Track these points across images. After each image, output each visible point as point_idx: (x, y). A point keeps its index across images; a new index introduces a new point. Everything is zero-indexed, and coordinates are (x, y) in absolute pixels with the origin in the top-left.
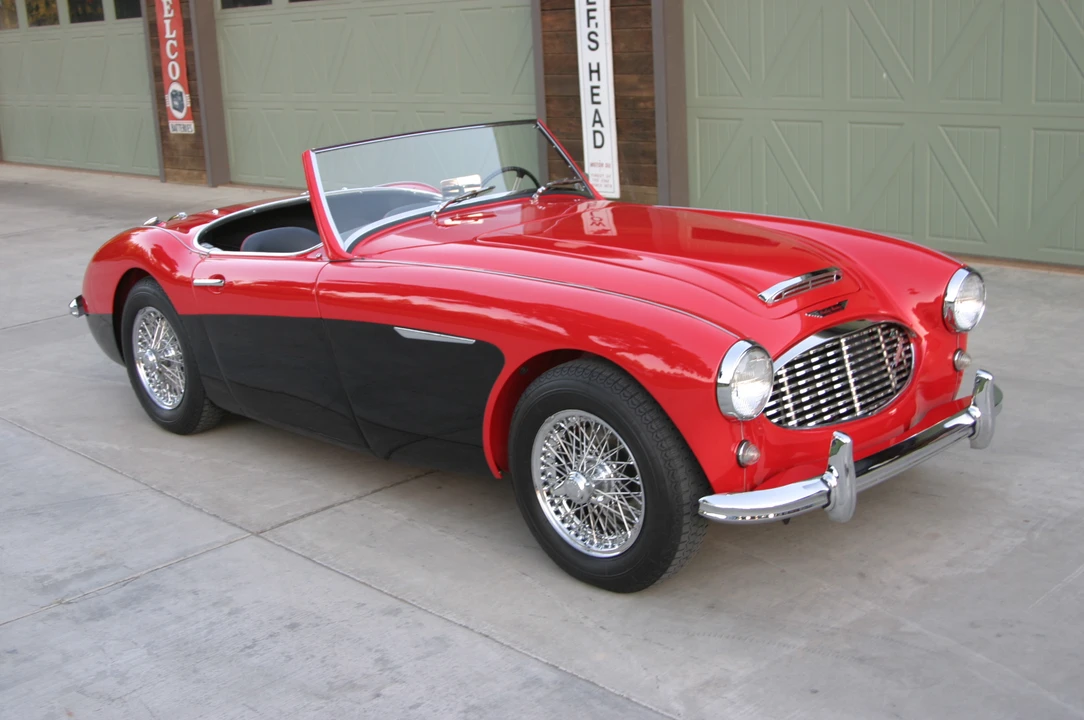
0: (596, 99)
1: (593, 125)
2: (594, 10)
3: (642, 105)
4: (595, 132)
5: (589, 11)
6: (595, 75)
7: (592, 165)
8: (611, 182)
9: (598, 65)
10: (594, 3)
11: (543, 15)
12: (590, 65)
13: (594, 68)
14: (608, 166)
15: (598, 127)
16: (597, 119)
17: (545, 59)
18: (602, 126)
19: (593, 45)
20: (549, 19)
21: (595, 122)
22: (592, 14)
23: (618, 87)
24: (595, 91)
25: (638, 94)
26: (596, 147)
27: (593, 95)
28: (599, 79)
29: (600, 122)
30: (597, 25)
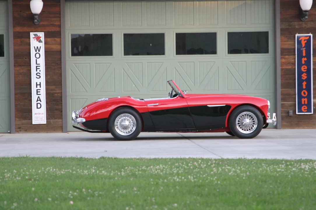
0: (38, 93)
1: (37, 101)
2: (40, 66)
3: (56, 95)
4: (37, 104)
5: (37, 67)
6: (38, 86)
7: (35, 114)
8: (44, 119)
9: (40, 83)
10: (39, 64)
11: (14, 67)
12: (37, 83)
13: (38, 83)
14: (42, 114)
15: (39, 102)
16: (39, 99)
17: (15, 81)
18: (41, 101)
19: (38, 77)
20: (17, 68)
21: (37, 100)
22: (38, 67)
23: (47, 90)
24: (38, 91)
25: (55, 92)
26: (37, 108)
27: (37, 92)
28: (40, 87)
29: (40, 100)
30: (40, 71)
